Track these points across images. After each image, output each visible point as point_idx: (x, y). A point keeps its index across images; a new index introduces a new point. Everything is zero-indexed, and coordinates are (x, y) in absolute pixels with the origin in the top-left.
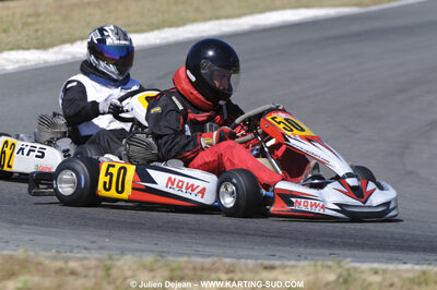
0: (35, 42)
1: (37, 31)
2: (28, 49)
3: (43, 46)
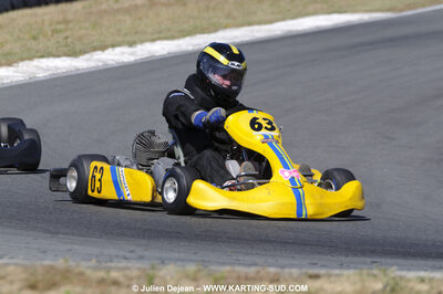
0: (65, 49)
1: (67, 38)
2: (59, 56)
3: (74, 54)
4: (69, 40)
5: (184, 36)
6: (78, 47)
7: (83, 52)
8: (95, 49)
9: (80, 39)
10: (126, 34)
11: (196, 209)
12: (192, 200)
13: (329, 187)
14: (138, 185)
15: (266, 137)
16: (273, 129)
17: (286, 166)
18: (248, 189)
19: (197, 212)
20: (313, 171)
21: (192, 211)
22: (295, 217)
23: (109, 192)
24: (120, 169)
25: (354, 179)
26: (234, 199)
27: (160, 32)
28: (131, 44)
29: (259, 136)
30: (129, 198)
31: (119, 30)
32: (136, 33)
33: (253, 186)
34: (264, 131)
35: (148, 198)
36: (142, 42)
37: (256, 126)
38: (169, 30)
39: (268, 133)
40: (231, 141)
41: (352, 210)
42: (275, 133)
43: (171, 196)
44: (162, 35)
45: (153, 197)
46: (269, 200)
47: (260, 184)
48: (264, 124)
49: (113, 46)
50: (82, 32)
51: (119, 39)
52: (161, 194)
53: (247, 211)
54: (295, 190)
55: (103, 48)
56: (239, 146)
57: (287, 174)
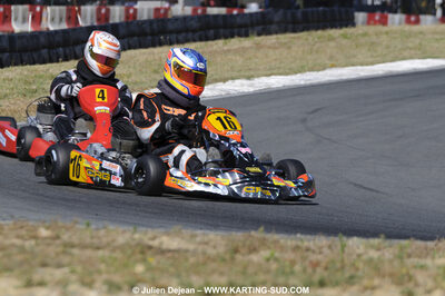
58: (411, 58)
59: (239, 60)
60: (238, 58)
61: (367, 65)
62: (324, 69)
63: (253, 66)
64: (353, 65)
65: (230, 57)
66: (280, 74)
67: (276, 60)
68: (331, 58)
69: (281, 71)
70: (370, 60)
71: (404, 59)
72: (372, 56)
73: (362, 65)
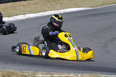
0: (7, 15)
4: (8, 13)
5: (38, 13)
6: (10, 15)
7: (12, 16)
8: (15, 15)
9: (10, 13)
10: (22, 12)
11: (51, 57)
12: (50, 55)
13: (84, 52)
14: (35, 51)
15: (69, 39)
16: (70, 37)
17: (74, 47)
18: (64, 52)
19: (51, 58)
20: (81, 48)
21: (49, 58)
22: (76, 60)
23: (27, 52)
24: (31, 46)
25: (91, 50)
26: (61, 55)
27: (31, 11)
28: (24, 14)
29: (67, 39)
30: (33, 54)
31: (20, 11)
32: (25, 11)
33: (65, 52)
34: (68, 38)
35: (38, 54)
36: (27, 14)
37: (66, 36)
38: (34, 11)
39: (69, 38)
40: (59, 40)
41: (90, 59)
42: (71, 38)
43: (44, 54)
44: (32, 12)
45: (39, 54)
46: (69, 55)
47: (67, 51)
48: (68, 36)
49: (19, 15)
50: (11, 11)
51: (21, 13)
52: (41, 53)
53: (64, 58)
54: (76, 53)
55: (17, 15)
56: (62, 41)
57: (74, 49)
58: (72, 7)
59: (22, 8)
60: (22, 7)
61: (59, 10)
62: (46, 11)
63: (26, 10)
64: (55, 10)
65: (20, 7)
66: (33, 13)
67: (33, 8)
68: (49, 8)
69: (34, 12)
70: (60, 8)
71: (70, 8)
72: (61, 7)
73: (57, 10)
